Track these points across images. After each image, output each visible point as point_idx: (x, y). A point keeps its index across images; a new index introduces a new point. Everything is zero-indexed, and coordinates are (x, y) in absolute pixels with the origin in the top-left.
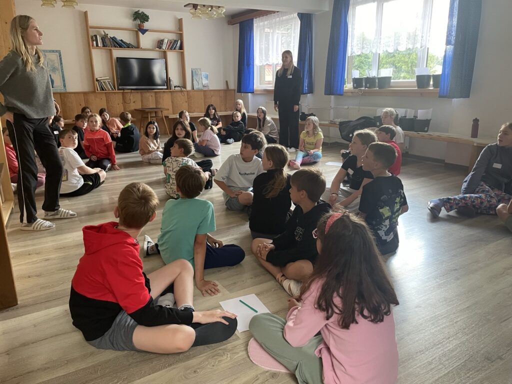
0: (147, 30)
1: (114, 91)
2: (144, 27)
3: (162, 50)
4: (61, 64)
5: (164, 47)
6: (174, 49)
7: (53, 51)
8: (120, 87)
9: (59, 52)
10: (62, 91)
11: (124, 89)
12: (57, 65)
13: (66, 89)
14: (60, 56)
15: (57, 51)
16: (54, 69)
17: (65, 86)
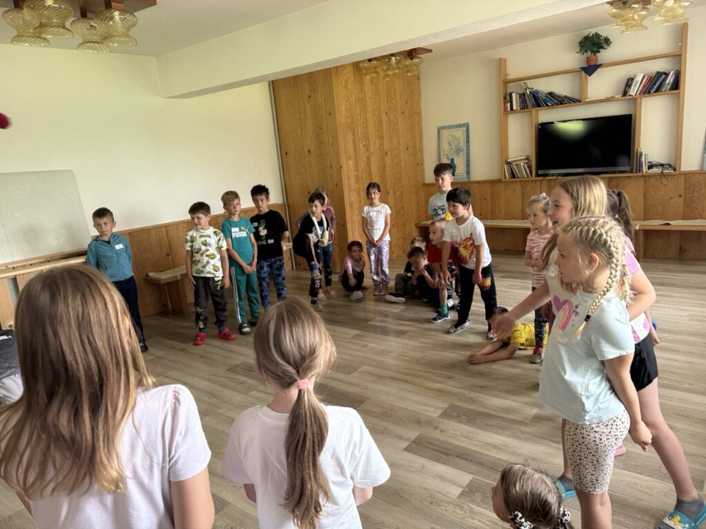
0: (599, 66)
1: (531, 179)
2: (597, 60)
3: (628, 97)
4: (468, 142)
5: (633, 91)
6: (658, 90)
7: (460, 126)
8: (540, 172)
9: (467, 126)
10: (464, 180)
11: (546, 175)
12: (462, 144)
13: (469, 177)
14: (468, 130)
15: (464, 125)
16: (458, 151)
17: (468, 173)
